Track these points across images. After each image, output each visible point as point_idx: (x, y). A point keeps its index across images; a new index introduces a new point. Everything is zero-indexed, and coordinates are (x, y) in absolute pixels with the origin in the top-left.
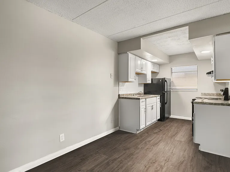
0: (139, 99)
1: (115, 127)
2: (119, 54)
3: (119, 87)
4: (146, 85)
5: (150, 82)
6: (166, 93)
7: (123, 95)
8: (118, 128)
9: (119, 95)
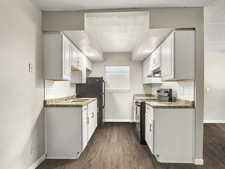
0: (81, 106)
1: (39, 157)
2: (44, 32)
3: (45, 88)
4: (78, 86)
5: (84, 82)
6: (103, 95)
7: (52, 100)
8: (43, 158)
9: (45, 102)
